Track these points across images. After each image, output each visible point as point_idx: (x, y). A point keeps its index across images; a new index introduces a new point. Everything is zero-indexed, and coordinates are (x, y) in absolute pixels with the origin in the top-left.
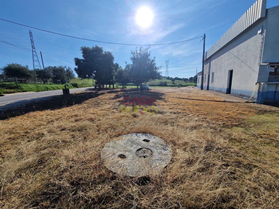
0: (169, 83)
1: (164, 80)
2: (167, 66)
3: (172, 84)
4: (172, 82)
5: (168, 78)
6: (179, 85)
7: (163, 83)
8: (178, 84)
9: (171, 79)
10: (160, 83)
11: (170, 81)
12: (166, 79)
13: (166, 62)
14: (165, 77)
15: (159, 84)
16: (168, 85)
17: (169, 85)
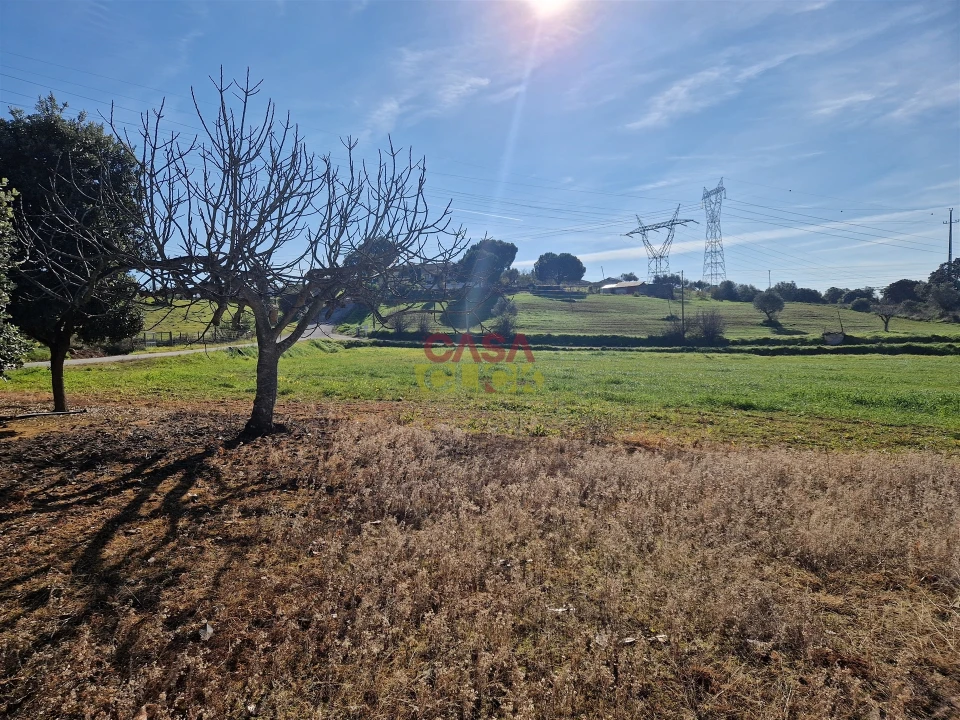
0: (739, 323)
1: (696, 307)
2: (713, 219)
3: (767, 333)
4: (762, 317)
5: (728, 292)
6: (822, 341)
7: (689, 323)
8: (818, 335)
9: (748, 295)
10: (668, 326)
11: (748, 309)
12: (709, 295)
13: (707, 195)
14: (700, 285)
15: (661, 329)
16: (732, 338)
17: (744, 342)
